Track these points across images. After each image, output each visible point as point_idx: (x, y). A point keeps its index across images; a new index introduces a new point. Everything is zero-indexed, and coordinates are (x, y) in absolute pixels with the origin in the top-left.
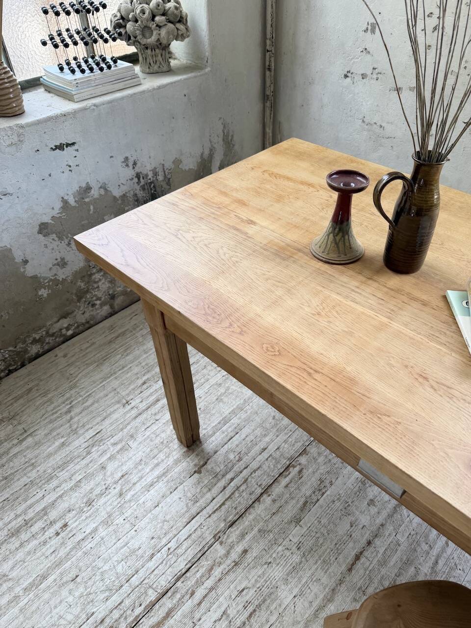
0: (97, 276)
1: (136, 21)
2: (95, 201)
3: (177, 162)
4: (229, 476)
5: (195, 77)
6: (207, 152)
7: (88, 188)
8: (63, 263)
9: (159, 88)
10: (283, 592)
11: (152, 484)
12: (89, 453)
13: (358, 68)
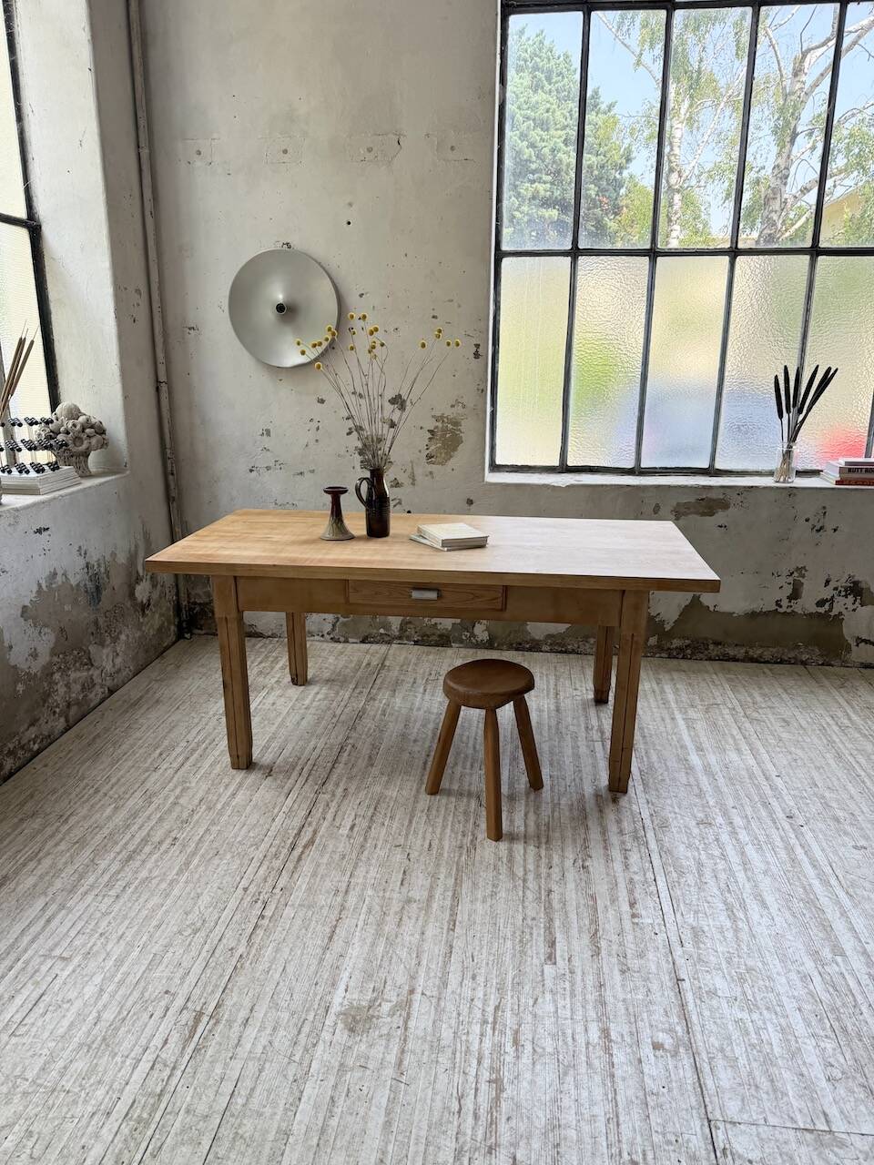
0: (57, 676)
1: (68, 433)
2: (59, 588)
3: (113, 555)
4: (298, 768)
5: (121, 478)
6: (133, 549)
7: (55, 574)
8: (34, 655)
9: (101, 484)
10: (389, 793)
11: (234, 795)
12: (151, 803)
13: (261, 464)
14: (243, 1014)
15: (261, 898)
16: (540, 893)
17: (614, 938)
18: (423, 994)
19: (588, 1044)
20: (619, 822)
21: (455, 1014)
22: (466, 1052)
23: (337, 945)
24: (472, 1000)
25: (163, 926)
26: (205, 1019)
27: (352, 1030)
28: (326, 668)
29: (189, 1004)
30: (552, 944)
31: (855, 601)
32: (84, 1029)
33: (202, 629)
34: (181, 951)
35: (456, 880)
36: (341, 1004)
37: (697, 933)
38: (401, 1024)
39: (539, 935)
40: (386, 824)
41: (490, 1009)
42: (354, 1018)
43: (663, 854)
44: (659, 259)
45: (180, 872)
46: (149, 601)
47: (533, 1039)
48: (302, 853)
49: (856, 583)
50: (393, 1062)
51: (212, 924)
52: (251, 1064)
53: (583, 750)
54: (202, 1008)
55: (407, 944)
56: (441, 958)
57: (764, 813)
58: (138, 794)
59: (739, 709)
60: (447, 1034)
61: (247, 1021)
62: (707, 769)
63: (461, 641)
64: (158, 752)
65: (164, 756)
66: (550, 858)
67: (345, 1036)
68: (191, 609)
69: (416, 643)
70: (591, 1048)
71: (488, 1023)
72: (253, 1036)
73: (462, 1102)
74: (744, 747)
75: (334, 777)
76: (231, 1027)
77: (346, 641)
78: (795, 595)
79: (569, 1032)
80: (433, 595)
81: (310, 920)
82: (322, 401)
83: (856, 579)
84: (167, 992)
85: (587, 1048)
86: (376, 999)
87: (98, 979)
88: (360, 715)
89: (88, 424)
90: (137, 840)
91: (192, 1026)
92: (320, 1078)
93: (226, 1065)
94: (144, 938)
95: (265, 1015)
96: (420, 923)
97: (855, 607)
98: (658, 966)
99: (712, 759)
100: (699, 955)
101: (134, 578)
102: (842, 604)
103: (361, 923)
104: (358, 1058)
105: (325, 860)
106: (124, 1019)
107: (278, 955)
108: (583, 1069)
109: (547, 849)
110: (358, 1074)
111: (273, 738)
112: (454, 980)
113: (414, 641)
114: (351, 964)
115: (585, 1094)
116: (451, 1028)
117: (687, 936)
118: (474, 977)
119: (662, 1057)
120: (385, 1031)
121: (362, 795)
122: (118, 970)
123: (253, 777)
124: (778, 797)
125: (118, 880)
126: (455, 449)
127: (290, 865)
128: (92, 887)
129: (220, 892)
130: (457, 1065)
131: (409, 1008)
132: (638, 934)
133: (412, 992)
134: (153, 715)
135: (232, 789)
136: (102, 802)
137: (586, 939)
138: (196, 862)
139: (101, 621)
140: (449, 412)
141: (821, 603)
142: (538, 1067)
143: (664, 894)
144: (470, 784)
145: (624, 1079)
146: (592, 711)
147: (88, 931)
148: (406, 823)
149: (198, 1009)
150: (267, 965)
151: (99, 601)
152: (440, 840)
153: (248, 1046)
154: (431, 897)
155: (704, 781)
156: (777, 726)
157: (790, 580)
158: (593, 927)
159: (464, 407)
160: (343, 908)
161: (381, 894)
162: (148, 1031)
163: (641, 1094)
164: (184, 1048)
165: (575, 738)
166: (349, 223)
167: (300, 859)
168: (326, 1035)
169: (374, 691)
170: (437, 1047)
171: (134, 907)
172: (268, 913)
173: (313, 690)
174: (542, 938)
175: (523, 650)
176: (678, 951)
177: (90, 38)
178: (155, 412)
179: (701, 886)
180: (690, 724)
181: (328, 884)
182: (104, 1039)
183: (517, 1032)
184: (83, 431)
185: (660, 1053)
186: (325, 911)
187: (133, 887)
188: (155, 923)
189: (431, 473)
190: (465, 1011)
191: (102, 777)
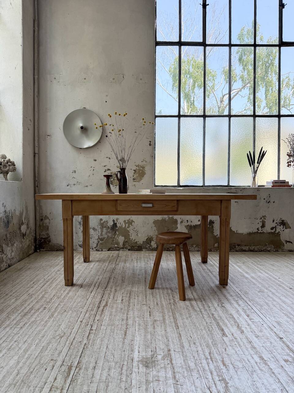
3: (15, 210)
4: (93, 284)
5: (20, 183)
6: (22, 211)
9: (12, 182)
10: (134, 289)
11: (68, 293)
12: (32, 297)
13: (72, 183)
14: (92, 365)
15: (89, 324)
16: (209, 315)
17: (247, 327)
18: (174, 351)
19: (256, 363)
20: (229, 293)
21: (192, 357)
22: (204, 371)
23: (129, 337)
24: (198, 351)
25: (46, 336)
26: (74, 369)
27: (147, 367)
28: (96, 258)
29: (64, 363)
30: (223, 330)
31: (283, 227)
32: (11, 377)
33: (44, 249)
34: (56, 345)
35: (172, 313)
36: (138, 357)
37: (279, 323)
38: (169, 362)
39: (215, 327)
40: (136, 298)
41: (207, 354)
42: (146, 362)
43: (251, 301)
44: (206, 118)
45: (50, 318)
46: (26, 233)
47: (231, 363)
48: (103, 308)
49: (283, 221)
50: (171, 377)
51: (69, 334)
52: (101, 384)
53: (205, 275)
54: (71, 364)
55: (160, 334)
56: (177, 338)
57: (281, 288)
58: (26, 295)
59: (254, 263)
60: (192, 365)
61: (95, 367)
62: (252, 277)
63: (146, 248)
64: (32, 282)
65: (35, 283)
66: (208, 304)
67: (145, 370)
68: (40, 241)
69: (129, 250)
70: (258, 364)
71: (208, 359)
72: (100, 373)
73: (210, 389)
74: (262, 272)
75: (109, 286)
76: (87, 371)
77: (102, 251)
78: (263, 226)
79: (246, 359)
80: (151, 205)
81: (114, 329)
82: (95, 160)
83: (283, 219)
84: (52, 360)
85: (257, 364)
86: (154, 355)
87: (16, 358)
88: (114, 269)
89: (9, 161)
90: (28, 308)
91: (68, 372)
92: (138, 387)
93: (89, 386)
94: (37, 341)
95: (103, 364)
96: (163, 327)
97: (283, 229)
98: (270, 334)
99: (253, 275)
100: (284, 330)
101: (21, 222)
102: (280, 229)
103: (137, 329)
104: (154, 377)
105: (114, 310)
106: (32, 372)
107: (103, 342)
108: (259, 372)
109: (205, 302)
110: (156, 384)
111: (80, 277)
112: (186, 345)
113: (128, 249)
114: (138, 343)
115: (265, 381)
116: (193, 362)
117: (275, 324)
118: (194, 344)
119: (290, 364)
120: (162, 366)
121: (123, 291)
122: (26, 354)
123: (74, 288)
124: (283, 283)
125: (20, 322)
126: (143, 177)
127: (99, 313)
128: (8, 325)
129: (70, 323)
130: (202, 376)
131: (170, 356)
132: (256, 324)
133: (169, 350)
134: (28, 272)
135: (67, 292)
136: (10, 298)
137: (235, 328)
138: (56, 314)
139: (8, 235)
140: (141, 164)
141: (272, 229)
142: (239, 373)
143: (258, 312)
144: (166, 286)
145: (279, 374)
146: (203, 265)
147: (9, 340)
148: (145, 298)
149: (69, 365)
150: (99, 346)
151: (8, 227)
152: (161, 302)
153: (98, 377)
154: (164, 319)
155: (254, 281)
156: (270, 266)
157: (261, 220)
158: (237, 324)
159: (146, 162)
160: (127, 325)
161: (142, 319)
162: (45, 375)
163: (289, 378)
164: (65, 381)
165: (200, 272)
166: (106, 102)
167: (103, 310)
168: (135, 369)
169: (117, 263)
170: (189, 369)
171: (30, 331)
172: (94, 328)
173: (93, 264)
174: (217, 329)
175: (170, 250)
176: (275, 330)
177: (22, 36)
178: (33, 163)
179: (271, 309)
180: (240, 267)
181: (118, 317)
182: (22, 381)
183: (223, 361)
184: (7, 163)
185: (289, 363)
186: (120, 326)
187: (28, 324)
188: (41, 336)
189: (135, 185)
190: (196, 356)
191: (9, 291)
